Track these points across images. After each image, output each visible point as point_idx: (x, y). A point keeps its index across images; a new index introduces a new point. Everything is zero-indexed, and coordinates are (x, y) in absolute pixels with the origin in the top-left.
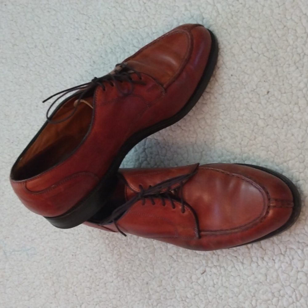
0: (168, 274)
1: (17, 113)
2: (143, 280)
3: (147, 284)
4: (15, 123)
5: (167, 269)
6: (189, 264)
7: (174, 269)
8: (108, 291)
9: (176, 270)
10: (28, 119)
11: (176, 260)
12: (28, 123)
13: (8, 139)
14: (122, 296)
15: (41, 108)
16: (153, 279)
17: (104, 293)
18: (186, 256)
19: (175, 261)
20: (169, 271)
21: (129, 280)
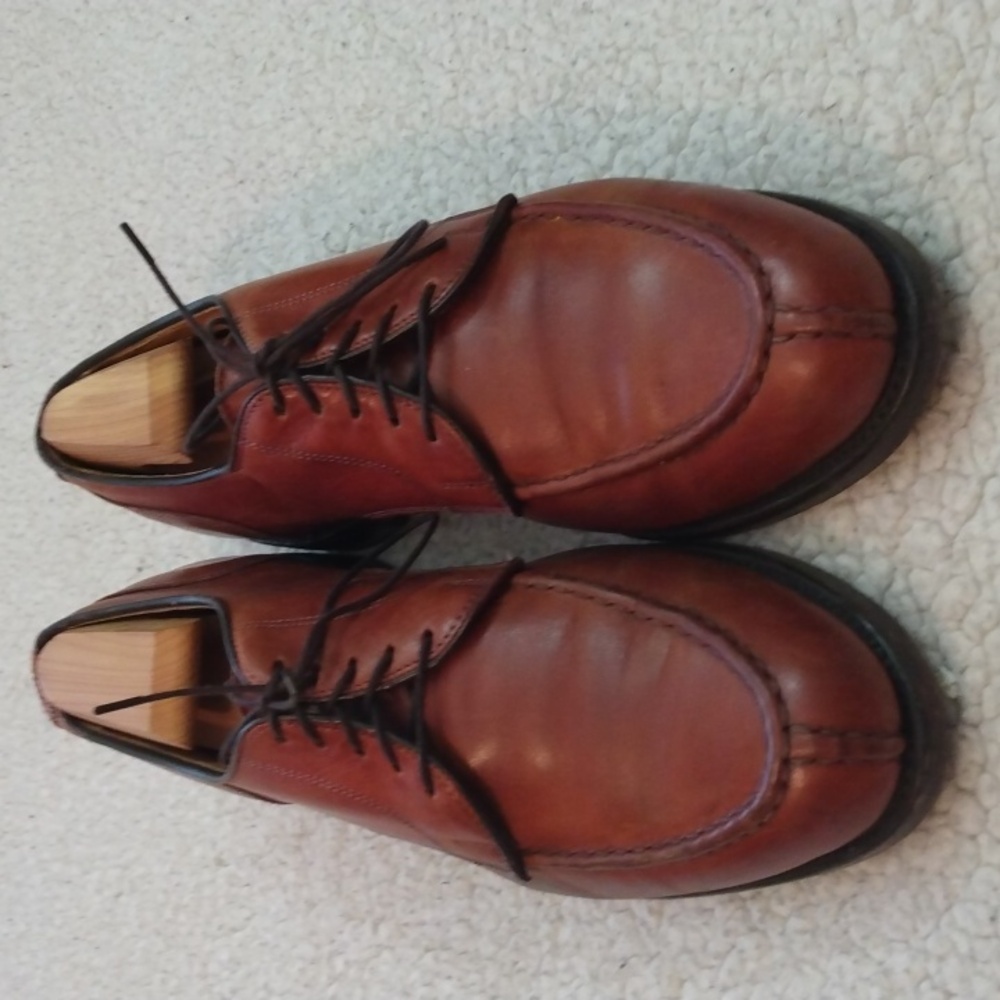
0: (711, 967)
1: (272, 54)
2: (612, 943)
3: (623, 966)
4: (261, 96)
5: (712, 947)
6: (807, 969)
7: (743, 961)
8: (475, 919)
9: (751, 966)
10: (307, 93)
11: (761, 926)
12: (304, 113)
13: (230, 161)
14: (521, 964)
15: (360, 58)
16: (652, 958)
17: (461, 920)
18: (803, 932)
19: (753, 930)
20: (721, 956)
21: (560, 918)
